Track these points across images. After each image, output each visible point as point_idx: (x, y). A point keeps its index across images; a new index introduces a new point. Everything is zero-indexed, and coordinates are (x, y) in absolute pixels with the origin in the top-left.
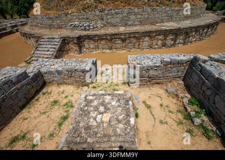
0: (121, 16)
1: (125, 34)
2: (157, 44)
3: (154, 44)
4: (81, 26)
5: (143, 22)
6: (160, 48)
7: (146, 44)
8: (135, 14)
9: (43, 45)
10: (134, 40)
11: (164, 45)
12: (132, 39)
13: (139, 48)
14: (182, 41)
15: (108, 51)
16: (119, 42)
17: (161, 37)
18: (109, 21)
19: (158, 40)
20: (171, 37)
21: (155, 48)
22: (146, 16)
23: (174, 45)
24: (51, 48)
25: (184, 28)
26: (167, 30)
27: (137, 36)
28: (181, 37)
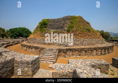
0: (80, 41)
1: (87, 49)
2: (99, 53)
3: (98, 53)
4: (63, 45)
5: (89, 44)
6: (100, 55)
7: (95, 53)
8: (86, 41)
9: (47, 52)
10: (90, 52)
11: (101, 54)
12: (89, 51)
13: (92, 55)
14: (107, 52)
15: (79, 56)
16: (84, 52)
17: (100, 50)
18: (75, 43)
19: (99, 51)
20: (104, 50)
21: (99, 55)
22: (90, 42)
23: (105, 54)
24: (52, 54)
25: (107, 47)
26: (102, 47)
27: (91, 49)
28: (107, 51)
